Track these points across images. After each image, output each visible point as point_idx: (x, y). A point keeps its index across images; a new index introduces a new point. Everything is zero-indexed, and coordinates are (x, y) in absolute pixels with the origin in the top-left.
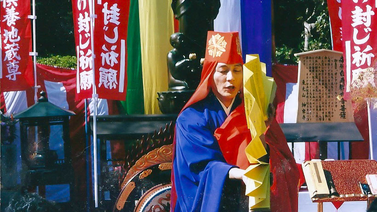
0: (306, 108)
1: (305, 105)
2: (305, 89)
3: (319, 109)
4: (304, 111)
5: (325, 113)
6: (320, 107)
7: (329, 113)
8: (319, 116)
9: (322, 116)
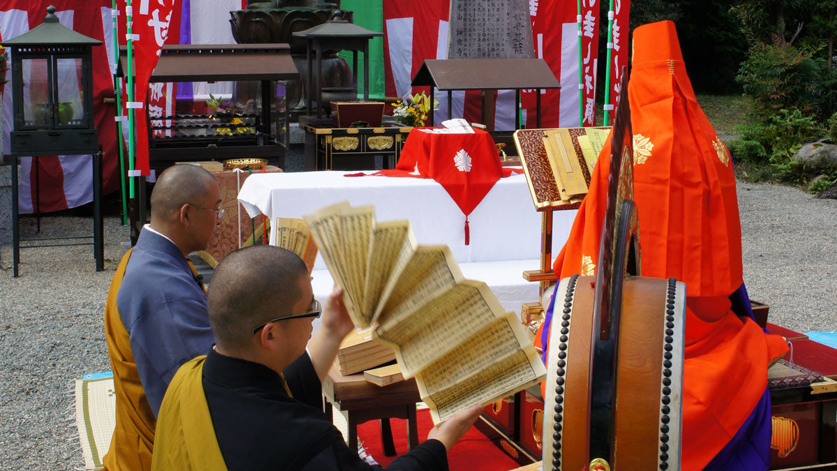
0: (461, 37)
1: (461, 33)
2: (462, 8)
3: (482, 38)
4: (459, 42)
5: (491, 45)
6: (484, 35)
7: (498, 44)
8: (482, 49)
9: (486, 50)
